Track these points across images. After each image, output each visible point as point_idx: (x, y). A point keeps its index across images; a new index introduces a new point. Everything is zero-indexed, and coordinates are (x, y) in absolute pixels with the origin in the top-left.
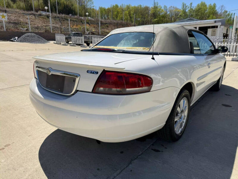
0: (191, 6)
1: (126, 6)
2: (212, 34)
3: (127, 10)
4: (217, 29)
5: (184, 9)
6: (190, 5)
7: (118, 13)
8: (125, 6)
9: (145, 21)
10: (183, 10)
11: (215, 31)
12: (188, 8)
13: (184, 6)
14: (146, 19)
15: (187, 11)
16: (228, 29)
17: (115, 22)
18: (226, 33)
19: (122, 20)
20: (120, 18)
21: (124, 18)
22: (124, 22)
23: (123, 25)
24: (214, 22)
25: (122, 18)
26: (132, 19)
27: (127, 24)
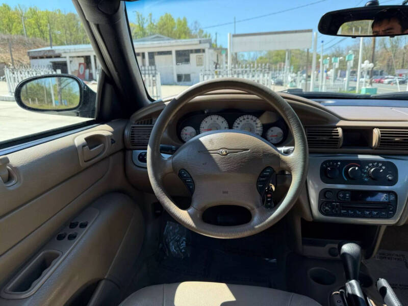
0: (151, 18)
1: (28, 10)
2: (198, 64)
3: (32, 17)
4: (204, 54)
5: (140, 22)
6: (149, 17)
7: (11, 20)
8: (26, 9)
9: (72, 39)
10: (140, 25)
11: (201, 58)
12: (147, 20)
13: (140, 17)
14: (73, 37)
15: (146, 26)
16: (219, 55)
17: (6, 37)
18: (216, 61)
19: (23, 34)
20: (17, 32)
21: (28, 33)
22: (26, 38)
23: (24, 45)
24: (198, 42)
25: (22, 31)
26: (45, 35)
27: (34, 43)
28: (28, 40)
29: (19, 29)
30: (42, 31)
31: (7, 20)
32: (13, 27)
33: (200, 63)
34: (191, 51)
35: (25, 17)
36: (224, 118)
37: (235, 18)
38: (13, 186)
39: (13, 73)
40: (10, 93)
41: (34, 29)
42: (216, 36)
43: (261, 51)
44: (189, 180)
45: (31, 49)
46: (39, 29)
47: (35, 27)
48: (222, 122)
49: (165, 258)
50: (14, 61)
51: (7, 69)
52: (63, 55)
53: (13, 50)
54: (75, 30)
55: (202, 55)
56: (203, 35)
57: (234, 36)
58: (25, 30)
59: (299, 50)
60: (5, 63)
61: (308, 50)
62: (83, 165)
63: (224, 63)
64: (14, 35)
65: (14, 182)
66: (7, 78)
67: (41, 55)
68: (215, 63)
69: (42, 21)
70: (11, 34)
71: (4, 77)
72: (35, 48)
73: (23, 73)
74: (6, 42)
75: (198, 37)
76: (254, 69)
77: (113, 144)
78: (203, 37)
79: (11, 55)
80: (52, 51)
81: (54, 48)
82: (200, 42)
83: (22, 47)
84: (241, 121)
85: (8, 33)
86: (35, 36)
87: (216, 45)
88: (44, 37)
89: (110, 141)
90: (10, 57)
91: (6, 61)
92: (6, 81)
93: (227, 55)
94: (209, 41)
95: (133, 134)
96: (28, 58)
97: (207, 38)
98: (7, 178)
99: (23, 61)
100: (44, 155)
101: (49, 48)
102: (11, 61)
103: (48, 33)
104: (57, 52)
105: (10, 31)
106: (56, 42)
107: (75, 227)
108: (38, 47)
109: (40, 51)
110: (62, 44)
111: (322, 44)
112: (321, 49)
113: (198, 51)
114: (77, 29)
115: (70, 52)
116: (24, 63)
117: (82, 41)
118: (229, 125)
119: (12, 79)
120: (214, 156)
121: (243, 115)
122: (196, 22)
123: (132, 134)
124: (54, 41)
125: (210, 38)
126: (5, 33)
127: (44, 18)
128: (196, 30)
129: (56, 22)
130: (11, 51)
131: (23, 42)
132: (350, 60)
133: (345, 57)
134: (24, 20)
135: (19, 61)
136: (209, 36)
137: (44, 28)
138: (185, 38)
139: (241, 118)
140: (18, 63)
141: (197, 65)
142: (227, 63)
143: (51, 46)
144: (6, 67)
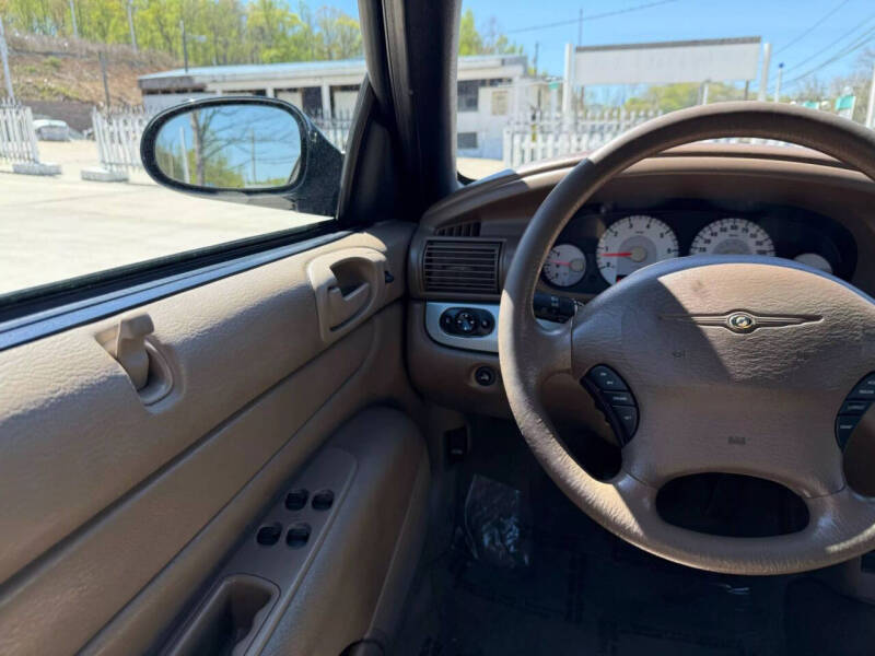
2: (496, 110)
3: (149, 7)
4: (509, 88)
7: (107, 14)
9: (229, 54)
11: (502, 98)
14: (231, 49)
16: (543, 92)
17: (95, 48)
18: (535, 105)
19: (128, 43)
20: (117, 38)
21: (140, 41)
22: (135, 52)
23: (132, 65)
24: (499, 63)
25: (127, 37)
26: (174, 44)
27: (151, 62)
28: (140, 55)
29: (122, 32)
30: (167, 38)
31: (98, 13)
32: (111, 28)
33: (500, 109)
34: (483, 83)
35: (134, 8)
36: (668, 224)
37: (581, 12)
38: (162, 401)
39: (111, 124)
40: (103, 165)
41: (152, 31)
42: (537, 52)
43: (634, 86)
44: (624, 399)
45: (144, 73)
46: (161, 31)
47: (153, 27)
48: (662, 236)
49: (469, 564)
50: (111, 100)
51: (98, 114)
52: (210, 87)
53: (109, 75)
54: (234, 33)
55: (506, 92)
56: (507, 48)
57: (579, 50)
58: (133, 33)
59: (721, 84)
60: (92, 103)
61: (748, 83)
62: (326, 337)
63: (554, 109)
64: (111, 44)
65: (163, 389)
66: (96, 134)
67: (165, 86)
68: (532, 108)
69: (168, 16)
70: (106, 42)
71: (90, 131)
72: (152, 72)
73: (130, 123)
74: (95, 58)
75: (497, 51)
76: (628, 123)
77: (389, 285)
78: (508, 52)
79: (106, 86)
80: (189, 78)
81: (192, 72)
82: (503, 62)
83: (127, 68)
84: (713, 234)
85: (100, 39)
86: (154, 47)
87: (535, 71)
88: (171, 50)
89: (383, 275)
90: (103, 90)
91: (95, 97)
92: (94, 139)
93: (560, 92)
94: (522, 61)
95: (431, 261)
96: (140, 92)
97: (517, 54)
98: (146, 377)
99: (129, 98)
100: (239, 309)
101: (181, 73)
102: (104, 98)
103: (180, 40)
104: (198, 81)
105: (104, 35)
106: (196, 61)
107: (302, 507)
108: (159, 70)
109: (163, 79)
110: (207, 64)
111: (780, 70)
112: (777, 82)
113: (493, 82)
114: (240, 34)
115: (224, 81)
116: (131, 103)
117: (249, 59)
118: (680, 244)
119: (107, 136)
120: (711, 332)
121: (720, 218)
122: (493, 21)
123: (428, 261)
124: (192, 57)
125: (523, 54)
126: (94, 41)
127: (173, 9)
128: (493, 34)
129: (196, 18)
130: (105, 78)
131: (130, 59)
132: (846, 108)
133: (833, 103)
134: (132, 14)
135: (120, 99)
136: (521, 51)
137: (171, 31)
138: (469, 54)
139: (716, 227)
140: (118, 103)
141: (494, 113)
142: (559, 109)
143: (186, 67)
144: (95, 108)
